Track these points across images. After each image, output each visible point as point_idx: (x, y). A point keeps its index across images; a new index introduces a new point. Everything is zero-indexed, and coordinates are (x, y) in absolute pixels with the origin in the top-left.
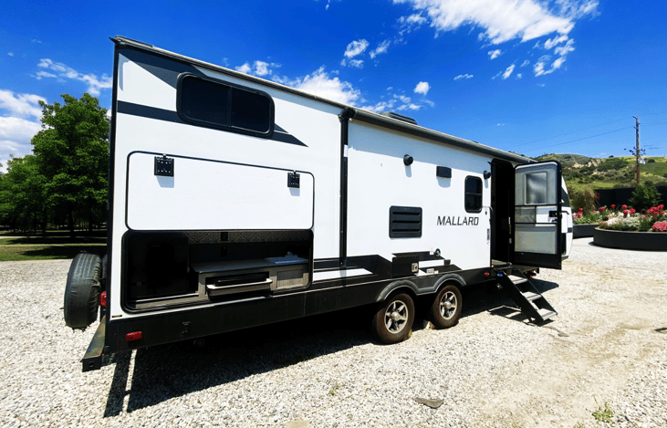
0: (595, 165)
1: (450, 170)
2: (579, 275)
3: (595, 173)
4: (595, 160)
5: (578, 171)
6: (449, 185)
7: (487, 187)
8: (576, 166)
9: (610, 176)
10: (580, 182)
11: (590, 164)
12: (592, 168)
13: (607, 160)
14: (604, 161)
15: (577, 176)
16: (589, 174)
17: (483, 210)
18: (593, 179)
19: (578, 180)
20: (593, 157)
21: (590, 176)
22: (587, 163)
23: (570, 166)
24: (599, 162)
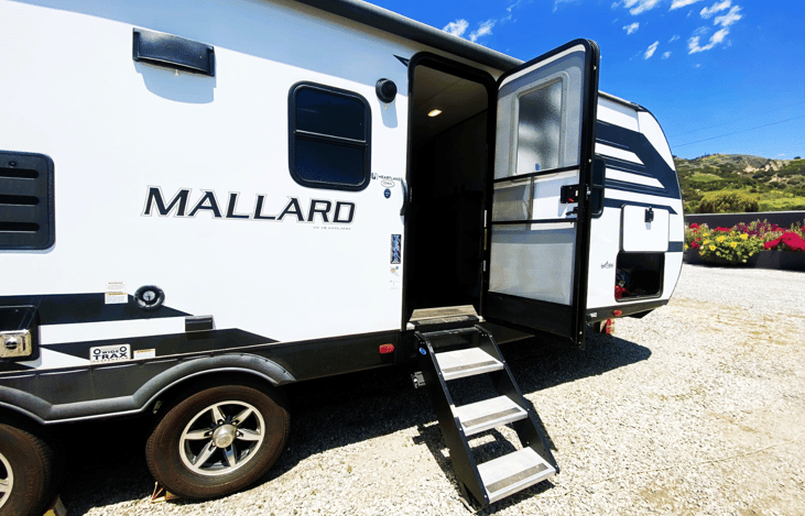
0: (775, 169)
1: (210, 52)
2: (708, 329)
3: (774, 179)
4: (775, 162)
5: (751, 177)
6: (209, 98)
7: (390, 121)
8: (749, 169)
9: (794, 184)
10: (753, 191)
11: (768, 167)
12: (771, 173)
13: (792, 162)
14: (787, 163)
15: (749, 184)
16: (766, 181)
17: (375, 187)
18: (771, 187)
19: (751, 188)
20: (773, 159)
21: (767, 184)
22: (763, 166)
23: (741, 170)
24: (780, 165)
